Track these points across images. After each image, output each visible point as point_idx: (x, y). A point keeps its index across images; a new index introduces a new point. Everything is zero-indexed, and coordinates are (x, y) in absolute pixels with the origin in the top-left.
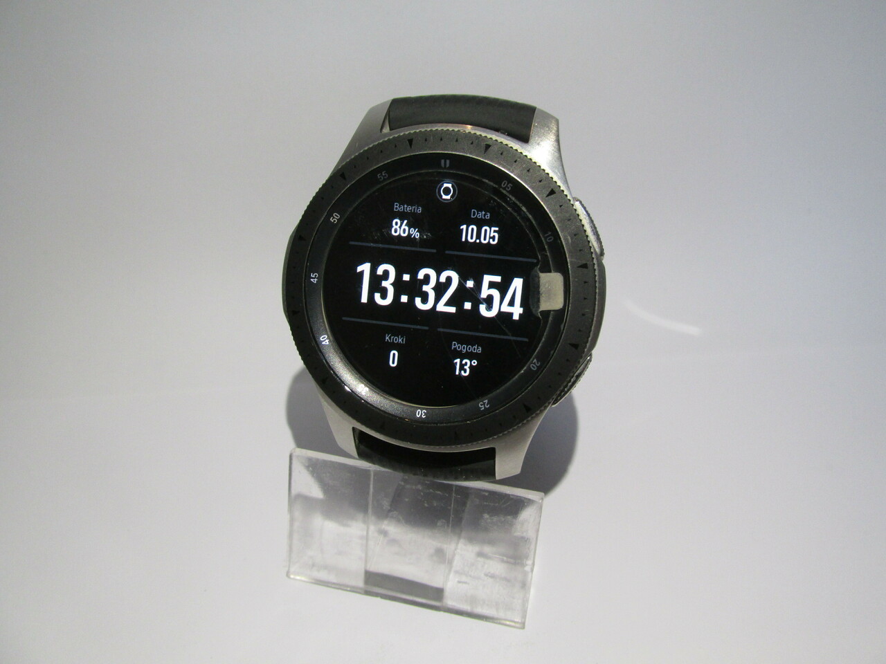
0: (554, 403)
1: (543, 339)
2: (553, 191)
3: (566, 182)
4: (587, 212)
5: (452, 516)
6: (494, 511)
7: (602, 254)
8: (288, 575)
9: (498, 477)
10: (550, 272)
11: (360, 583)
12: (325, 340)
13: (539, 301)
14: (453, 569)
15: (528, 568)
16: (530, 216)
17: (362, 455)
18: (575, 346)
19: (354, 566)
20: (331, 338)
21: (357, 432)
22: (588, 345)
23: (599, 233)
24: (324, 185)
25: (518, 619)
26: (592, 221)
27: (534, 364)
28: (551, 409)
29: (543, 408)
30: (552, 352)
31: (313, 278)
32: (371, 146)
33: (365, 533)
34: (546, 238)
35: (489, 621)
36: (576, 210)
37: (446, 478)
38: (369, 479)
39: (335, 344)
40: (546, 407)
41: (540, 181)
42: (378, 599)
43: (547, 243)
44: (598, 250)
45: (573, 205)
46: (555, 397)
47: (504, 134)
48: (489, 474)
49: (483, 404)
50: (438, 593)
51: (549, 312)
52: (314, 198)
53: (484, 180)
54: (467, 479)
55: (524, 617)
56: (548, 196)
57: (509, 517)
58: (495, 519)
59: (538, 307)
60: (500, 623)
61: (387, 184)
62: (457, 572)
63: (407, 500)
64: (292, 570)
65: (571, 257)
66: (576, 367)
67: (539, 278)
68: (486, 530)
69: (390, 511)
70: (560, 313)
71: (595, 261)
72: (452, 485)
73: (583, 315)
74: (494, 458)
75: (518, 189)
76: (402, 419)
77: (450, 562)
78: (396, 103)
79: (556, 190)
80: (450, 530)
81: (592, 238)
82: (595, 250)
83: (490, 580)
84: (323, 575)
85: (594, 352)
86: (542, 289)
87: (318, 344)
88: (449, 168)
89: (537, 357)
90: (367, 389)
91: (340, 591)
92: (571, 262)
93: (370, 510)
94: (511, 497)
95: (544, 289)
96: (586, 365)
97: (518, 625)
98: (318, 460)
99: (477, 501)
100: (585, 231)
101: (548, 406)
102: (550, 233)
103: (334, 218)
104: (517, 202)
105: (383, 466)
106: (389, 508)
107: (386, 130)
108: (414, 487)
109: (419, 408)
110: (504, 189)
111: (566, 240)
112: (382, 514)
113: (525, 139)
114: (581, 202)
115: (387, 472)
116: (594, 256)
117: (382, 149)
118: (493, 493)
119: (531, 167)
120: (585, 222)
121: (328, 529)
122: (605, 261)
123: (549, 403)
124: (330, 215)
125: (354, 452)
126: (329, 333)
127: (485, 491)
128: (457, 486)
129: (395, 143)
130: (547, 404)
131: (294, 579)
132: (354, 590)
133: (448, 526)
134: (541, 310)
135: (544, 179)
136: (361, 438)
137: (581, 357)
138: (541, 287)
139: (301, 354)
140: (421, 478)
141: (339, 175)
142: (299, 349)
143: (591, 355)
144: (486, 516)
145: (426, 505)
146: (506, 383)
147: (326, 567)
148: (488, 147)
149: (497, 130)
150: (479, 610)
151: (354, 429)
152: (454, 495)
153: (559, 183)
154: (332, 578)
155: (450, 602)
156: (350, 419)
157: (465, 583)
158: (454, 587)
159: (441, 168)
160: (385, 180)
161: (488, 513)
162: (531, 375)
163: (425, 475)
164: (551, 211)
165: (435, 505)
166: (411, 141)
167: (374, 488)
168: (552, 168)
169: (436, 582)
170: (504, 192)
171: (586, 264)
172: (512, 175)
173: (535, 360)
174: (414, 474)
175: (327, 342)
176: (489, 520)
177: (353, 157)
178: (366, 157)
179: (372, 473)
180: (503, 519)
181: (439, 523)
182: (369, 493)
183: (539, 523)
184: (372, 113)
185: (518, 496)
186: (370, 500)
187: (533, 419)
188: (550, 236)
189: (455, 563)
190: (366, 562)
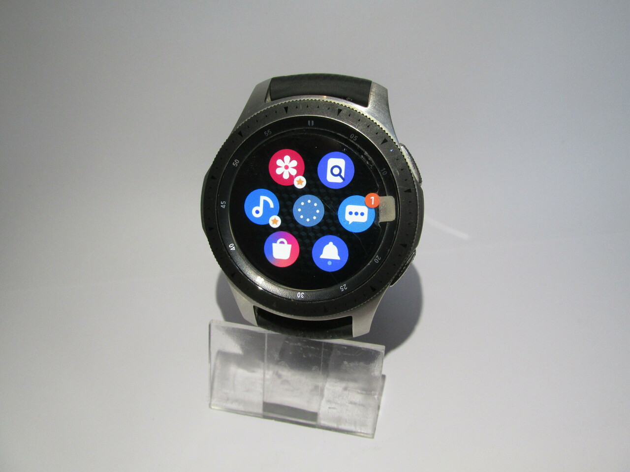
0: (392, 284)
1: (382, 241)
2: (386, 140)
3: (394, 133)
4: (409, 153)
5: (322, 363)
6: (351, 360)
7: (420, 181)
8: (210, 407)
9: (354, 335)
10: (386, 195)
11: (260, 410)
12: (232, 247)
13: (378, 215)
14: (324, 399)
15: (376, 396)
16: (371, 158)
17: (260, 324)
18: (405, 246)
19: (257, 399)
20: (236, 245)
21: (257, 309)
22: (413, 244)
23: (418, 167)
24: (227, 140)
25: (370, 431)
26: (412, 160)
27: (377, 258)
28: (390, 289)
29: (384, 288)
30: (389, 250)
31: (222, 205)
32: (259, 112)
33: (263, 376)
34: (382, 172)
35: (350, 434)
36: (402, 152)
37: (319, 338)
38: (264, 339)
39: (239, 249)
40: (386, 288)
41: (377, 134)
42: (273, 422)
43: (383, 176)
44: (417, 179)
45: (399, 149)
46: (392, 280)
47: (349, 100)
48: (348, 334)
49: (343, 287)
50: (314, 416)
51: (386, 223)
52: (221, 149)
53: (338, 134)
54: (333, 338)
55: (374, 429)
56: (382, 144)
57: (361, 363)
58: (352, 364)
59: (378, 220)
60: (357, 435)
61: (270, 139)
62: (329, 401)
63: (291, 353)
64: (213, 403)
65: (399, 185)
66: (406, 260)
68: (346, 372)
69: (280, 361)
70: (394, 224)
71: (416, 187)
72: (321, 342)
73: (409, 224)
74: (351, 323)
75: (362, 140)
76: (287, 299)
77: (322, 395)
78: (274, 80)
79: (388, 139)
80: (321, 373)
81: (413, 171)
82: (416, 179)
83: (350, 406)
84: (235, 406)
85: (417, 249)
87: (228, 249)
88: (314, 126)
89: (378, 254)
90: (262, 280)
91: (246, 417)
92: (399, 188)
93: (266, 361)
94: (363, 349)
95: (382, 208)
96: (412, 257)
97: (369, 436)
98: (228, 328)
99: (339, 353)
100: (409, 166)
102: (384, 169)
103: (235, 163)
104: (362, 149)
105: (274, 330)
106: (279, 359)
107: (269, 100)
108: (295, 344)
109: (299, 291)
110: (352, 139)
111: (396, 173)
112: (277, 363)
113: (365, 103)
114: (404, 146)
115: (277, 335)
116: (415, 183)
117: (267, 114)
118: (350, 347)
119: (369, 124)
120: (408, 160)
121: (239, 373)
122: (423, 186)
123: (388, 285)
124: (232, 160)
125: (255, 322)
126: (235, 242)
127: (344, 345)
128: (325, 343)
129: (275, 110)
130: (386, 286)
131: (214, 409)
132: (256, 415)
133: (320, 370)
134: (380, 222)
135: (379, 132)
136: (259, 313)
137: (409, 253)
138: (380, 206)
139: (216, 257)
140: (302, 338)
141: (237, 134)
142: (214, 254)
143: (415, 251)
144: (346, 363)
145: (304, 356)
146: (358, 272)
147: (236, 401)
148: (340, 111)
149: (345, 98)
150: (343, 427)
151: (254, 307)
153: (390, 134)
154: (241, 408)
155: (322, 421)
156: (252, 300)
157: (334, 408)
158: (324, 410)
159: (309, 126)
160: (269, 136)
161: (347, 361)
162: (375, 266)
163: (304, 336)
164: (385, 154)
165: (310, 356)
166: (286, 109)
167: (268, 346)
168: (384, 124)
169: (312, 408)
170: (352, 141)
171: (410, 189)
172: (357, 130)
173: (377, 256)
174: (297, 336)
175: (233, 249)
176: (348, 366)
177: (246, 120)
178: (256, 120)
179: (266, 336)
180: (357, 365)
181: (314, 368)
182: (264, 349)
183: (382, 366)
184: (258, 88)
185: (367, 349)
186: (266, 353)
187: (377, 296)
188: (384, 171)
189: (326, 392)
190: (264, 396)
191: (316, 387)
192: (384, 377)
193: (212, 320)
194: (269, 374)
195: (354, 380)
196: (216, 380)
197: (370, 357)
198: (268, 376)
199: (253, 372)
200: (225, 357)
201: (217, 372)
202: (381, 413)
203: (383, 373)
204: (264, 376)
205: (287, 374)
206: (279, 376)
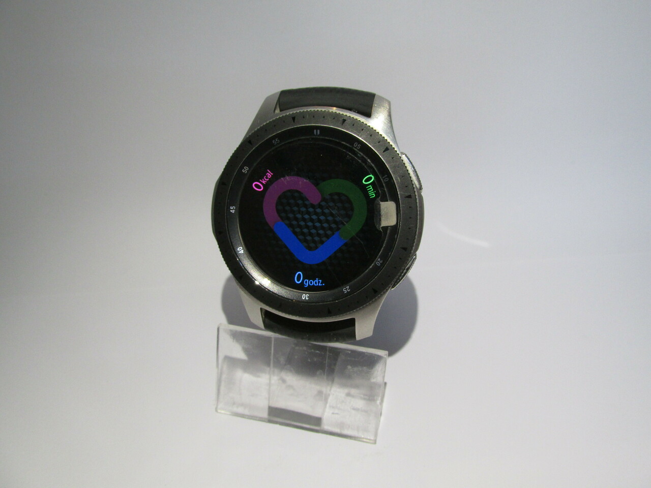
0: (393, 287)
1: (384, 245)
2: (388, 148)
3: (395, 142)
4: (410, 161)
5: (327, 368)
6: (355, 364)
7: (421, 188)
8: (216, 410)
9: (358, 339)
10: (387, 201)
11: (265, 415)
12: (241, 250)
13: (380, 220)
14: (328, 405)
15: (378, 402)
16: (373, 165)
17: (268, 327)
18: (405, 249)
19: (262, 404)
20: (245, 249)
21: (264, 311)
22: (414, 248)
23: (419, 175)
24: (238, 149)
25: (372, 438)
27: (379, 261)
28: (391, 292)
29: (385, 291)
30: (390, 254)
31: (232, 210)
32: (268, 122)
33: (268, 381)
34: (384, 179)
35: (352, 439)
36: (402, 160)
37: (323, 341)
38: (271, 343)
39: (247, 253)
40: (387, 290)
41: (379, 142)
42: (278, 426)
43: (385, 183)
44: (418, 186)
45: (400, 157)
46: (393, 283)
47: (355, 112)
48: (352, 338)
49: (346, 289)
50: (317, 421)
51: (387, 227)
52: (232, 157)
53: (342, 142)
55: (376, 435)
56: (384, 151)
57: (365, 368)
58: (355, 369)
59: (380, 224)
61: (279, 147)
62: (332, 407)
64: (219, 407)
65: (400, 191)
66: (406, 263)
67: (380, 205)
68: (349, 377)
69: (285, 365)
70: (394, 228)
71: (416, 194)
72: (326, 346)
73: (410, 228)
74: (354, 325)
75: (365, 148)
76: (292, 300)
77: (326, 399)
78: (283, 93)
79: (389, 148)
80: (325, 377)
81: (414, 178)
82: (416, 186)
83: (353, 412)
84: (240, 410)
85: (418, 253)
86: (382, 212)
87: (236, 253)
88: (320, 135)
89: (380, 257)
91: (252, 421)
92: (400, 194)
93: (271, 365)
94: (366, 354)
96: (413, 261)
97: (371, 442)
98: (236, 331)
99: (344, 358)
100: (410, 174)
101: (388, 289)
103: (245, 170)
104: (365, 156)
105: (281, 334)
106: (285, 363)
107: (278, 111)
108: (301, 348)
109: (304, 293)
110: (356, 148)
111: (397, 180)
112: (280, 367)
113: (368, 115)
114: (406, 155)
115: (285, 339)
116: (415, 190)
117: (275, 124)
118: (353, 352)
119: (372, 133)
120: (409, 168)
121: (245, 378)
122: (423, 193)
123: (390, 287)
124: (242, 168)
125: (261, 325)
126: (243, 246)
127: (348, 350)
128: (329, 346)
129: (282, 120)
130: (387, 288)
131: (220, 413)
132: (261, 419)
133: (324, 374)
134: (382, 226)
135: (381, 141)
136: (267, 315)
137: (409, 256)
138: (381, 211)
139: (225, 260)
140: (306, 341)
141: (247, 142)
142: (223, 256)
143: (416, 255)
144: (349, 367)
145: (309, 360)
146: (360, 275)
147: (242, 405)
148: (344, 121)
149: (350, 109)
150: (345, 432)
151: (261, 309)
152: (328, 353)
153: (391, 143)
154: (247, 412)
155: (326, 426)
156: (259, 302)
157: (337, 414)
158: (329, 418)
159: (314, 135)
160: (277, 144)
161: (351, 366)
162: (377, 269)
163: (309, 339)
164: (386, 162)
165: (316, 360)
166: (294, 119)
167: (274, 349)
168: (386, 134)
169: (316, 413)
170: (356, 150)
171: (410, 195)
172: (360, 139)
173: (379, 259)
174: (302, 339)
175: (242, 252)
176: (351, 370)
177: (256, 129)
178: (264, 130)
179: (273, 340)
180: (361, 369)
181: (318, 373)
182: (270, 353)
183: (385, 372)
184: (268, 100)
185: (370, 353)
186: (272, 357)
187: (379, 298)
188: (386, 177)
189: (329, 400)
190: (269, 400)
191: (320, 393)
192: (385, 384)
193: (221, 324)
194: (275, 379)
195: (356, 387)
196: (223, 384)
197: (371, 362)
198: (273, 382)
199: (259, 376)
200: (232, 362)
201: (224, 376)
202: (382, 419)
203: (385, 381)
204: (270, 380)
205: (293, 380)
206: (284, 381)
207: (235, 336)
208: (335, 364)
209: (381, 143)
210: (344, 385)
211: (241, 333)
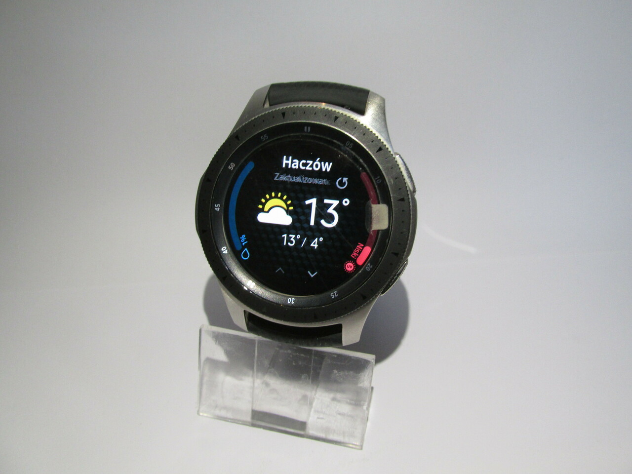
0: (383, 293)
1: (374, 249)
2: (381, 149)
3: (389, 140)
4: (404, 162)
5: (312, 372)
6: (341, 368)
7: (414, 191)
8: (198, 413)
9: (345, 342)
10: (379, 203)
11: (248, 418)
12: (225, 250)
13: (371, 223)
14: (313, 409)
15: (365, 407)
16: (366, 166)
17: (251, 329)
18: (396, 254)
19: (245, 407)
20: (229, 249)
21: (247, 314)
22: (405, 253)
23: (413, 177)
24: (224, 144)
25: (359, 444)
26: (407, 169)
27: (368, 266)
28: (381, 298)
29: (374, 297)
30: (380, 259)
31: (216, 208)
32: (256, 117)
33: (252, 385)
34: (376, 180)
35: (338, 445)
36: (396, 161)
37: (308, 345)
38: (255, 345)
39: (232, 253)
40: (377, 296)
41: (372, 142)
42: (261, 430)
43: (378, 184)
44: (411, 189)
45: (394, 158)
46: (383, 289)
47: (347, 108)
48: (338, 342)
49: (334, 294)
50: (302, 425)
51: (378, 231)
52: (217, 153)
53: (334, 141)
54: (323, 346)
55: (362, 440)
56: (377, 152)
57: (351, 372)
58: (342, 373)
59: (371, 228)
60: (346, 446)
61: (266, 144)
62: (317, 411)
63: (281, 360)
64: (201, 409)
65: (393, 194)
66: (397, 268)
67: (371, 207)
68: (336, 381)
69: (269, 368)
70: (386, 233)
71: (410, 197)
72: (311, 350)
73: (402, 233)
74: (341, 331)
75: (356, 146)
76: (278, 304)
77: (311, 404)
78: (273, 86)
79: (383, 148)
80: (311, 381)
81: (407, 180)
82: (409, 188)
83: (339, 416)
84: (223, 413)
85: (409, 258)
86: (374, 215)
87: (220, 253)
88: (310, 132)
89: (370, 262)
90: (254, 284)
91: (234, 424)
92: (393, 197)
93: (255, 368)
94: (353, 358)
96: (404, 267)
97: (357, 447)
98: (219, 333)
99: (329, 361)
100: (403, 176)
101: (378, 295)
102: (379, 177)
103: (231, 166)
104: (357, 156)
105: (265, 337)
106: (269, 366)
107: (267, 105)
108: (286, 351)
109: (290, 297)
110: (348, 147)
111: (390, 182)
112: (263, 370)
113: (362, 112)
114: (400, 156)
115: (268, 341)
116: (409, 193)
117: (264, 119)
118: (340, 356)
119: (364, 132)
120: (403, 169)
121: (227, 381)
122: (417, 196)
123: (379, 293)
124: (228, 164)
125: (245, 327)
126: (228, 245)
127: (334, 354)
128: (315, 351)
129: (272, 115)
130: (377, 294)
131: (202, 416)
132: (244, 423)
133: (309, 378)
134: (373, 230)
135: (374, 140)
136: (250, 318)
137: (401, 262)
138: (373, 215)
139: (208, 259)
140: (291, 345)
141: (234, 137)
142: (207, 256)
143: (407, 260)
144: (335, 371)
145: (294, 364)
146: (349, 280)
147: (225, 408)
148: (336, 118)
149: (343, 106)
150: (331, 437)
151: (245, 311)
152: (313, 357)
153: (385, 143)
154: (229, 415)
155: (311, 431)
156: (242, 304)
157: (322, 418)
158: (314, 421)
159: (304, 132)
160: (266, 140)
161: (337, 370)
162: (366, 274)
163: (294, 343)
164: (379, 161)
165: (300, 363)
166: (284, 114)
167: (258, 353)
168: (380, 133)
169: (301, 418)
170: (348, 149)
171: (404, 198)
172: (353, 137)
173: (369, 264)
174: (286, 342)
175: (226, 252)
176: (337, 375)
177: (244, 124)
178: (253, 125)
179: (257, 342)
180: (347, 374)
181: (303, 377)
182: (254, 356)
183: (372, 376)
184: (257, 93)
185: (357, 358)
186: (255, 360)
187: (368, 304)
188: (379, 179)
189: (314, 404)
190: (253, 403)
191: (305, 397)
192: (372, 388)
193: (203, 325)
194: (258, 382)
195: (342, 391)
196: (205, 386)
197: (359, 366)
198: (256, 385)
199: (241, 380)
200: (214, 364)
201: (206, 379)
202: (369, 424)
203: (373, 385)
204: (253, 383)
205: (277, 384)
206: (267, 385)
207: (218, 338)
208: (320, 368)
209: (374, 143)
210: (328, 390)
211: (224, 335)
